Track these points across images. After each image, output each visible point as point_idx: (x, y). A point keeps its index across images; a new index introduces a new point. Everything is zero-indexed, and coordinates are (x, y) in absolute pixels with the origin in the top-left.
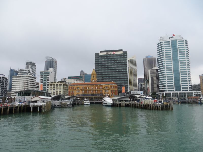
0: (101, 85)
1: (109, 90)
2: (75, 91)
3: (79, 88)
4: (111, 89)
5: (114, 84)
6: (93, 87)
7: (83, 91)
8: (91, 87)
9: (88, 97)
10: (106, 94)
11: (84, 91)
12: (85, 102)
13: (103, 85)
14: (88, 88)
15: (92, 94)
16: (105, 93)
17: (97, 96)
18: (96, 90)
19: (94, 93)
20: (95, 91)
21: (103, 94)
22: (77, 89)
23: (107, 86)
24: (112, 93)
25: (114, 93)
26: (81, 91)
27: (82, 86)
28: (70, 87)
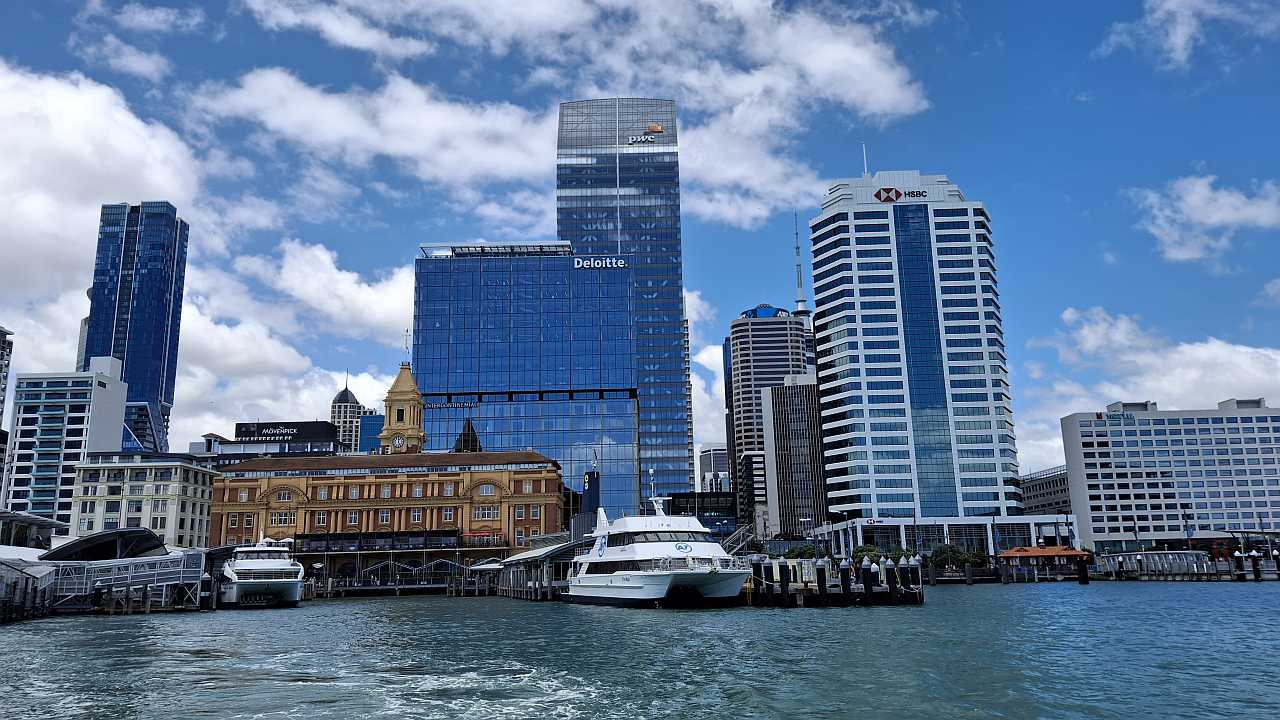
0: (451, 470)
1: (505, 506)
2: (263, 513)
3: (293, 491)
5: (536, 467)
6: (394, 486)
7: (322, 515)
8: (378, 486)
11: (329, 513)
14: (354, 495)
15: (382, 538)
16: (476, 526)
18: (411, 504)
19: (399, 525)
20: (408, 510)
21: (460, 532)
22: (273, 501)
23: (493, 475)
24: (524, 524)
25: (538, 522)
26: (308, 515)
27: (313, 479)
28: (224, 490)
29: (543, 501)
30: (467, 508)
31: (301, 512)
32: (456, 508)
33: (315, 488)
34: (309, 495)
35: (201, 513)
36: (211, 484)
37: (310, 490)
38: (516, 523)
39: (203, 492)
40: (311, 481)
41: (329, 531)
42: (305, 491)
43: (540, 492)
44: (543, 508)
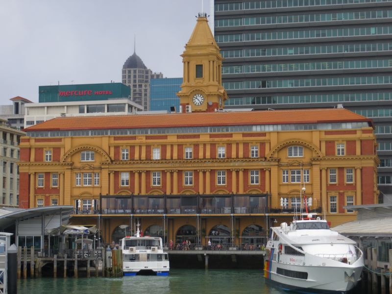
0: (256, 129)
1: (316, 169)
2: (68, 173)
3: (95, 151)
4: (325, 164)
5: (349, 126)
6: (196, 146)
7: (125, 177)
8: (180, 147)
9: (157, 220)
10: (289, 197)
11: (132, 174)
12: (134, 258)
13: (271, 129)
14: (156, 155)
15: (188, 200)
16: (284, 190)
17: (227, 212)
18: (215, 166)
19: (204, 188)
20: (212, 172)
21: (268, 196)
22: (78, 161)
23: (302, 135)
24: (338, 189)
25: (353, 187)
26: (112, 176)
27: (116, 139)
28: (30, 149)
29: (357, 164)
30: (274, 170)
31: (105, 173)
32: (263, 171)
33: (117, 148)
34: (112, 155)
35: (11, 172)
36: (19, 144)
37: (112, 150)
38: (330, 188)
39: (12, 150)
40: (112, 141)
41: (133, 192)
42: (107, 150)
43: (355, 153)
44: (359, 172)
